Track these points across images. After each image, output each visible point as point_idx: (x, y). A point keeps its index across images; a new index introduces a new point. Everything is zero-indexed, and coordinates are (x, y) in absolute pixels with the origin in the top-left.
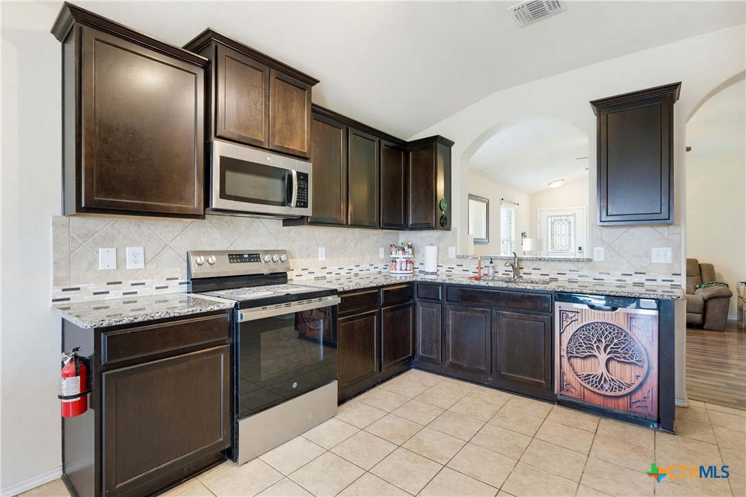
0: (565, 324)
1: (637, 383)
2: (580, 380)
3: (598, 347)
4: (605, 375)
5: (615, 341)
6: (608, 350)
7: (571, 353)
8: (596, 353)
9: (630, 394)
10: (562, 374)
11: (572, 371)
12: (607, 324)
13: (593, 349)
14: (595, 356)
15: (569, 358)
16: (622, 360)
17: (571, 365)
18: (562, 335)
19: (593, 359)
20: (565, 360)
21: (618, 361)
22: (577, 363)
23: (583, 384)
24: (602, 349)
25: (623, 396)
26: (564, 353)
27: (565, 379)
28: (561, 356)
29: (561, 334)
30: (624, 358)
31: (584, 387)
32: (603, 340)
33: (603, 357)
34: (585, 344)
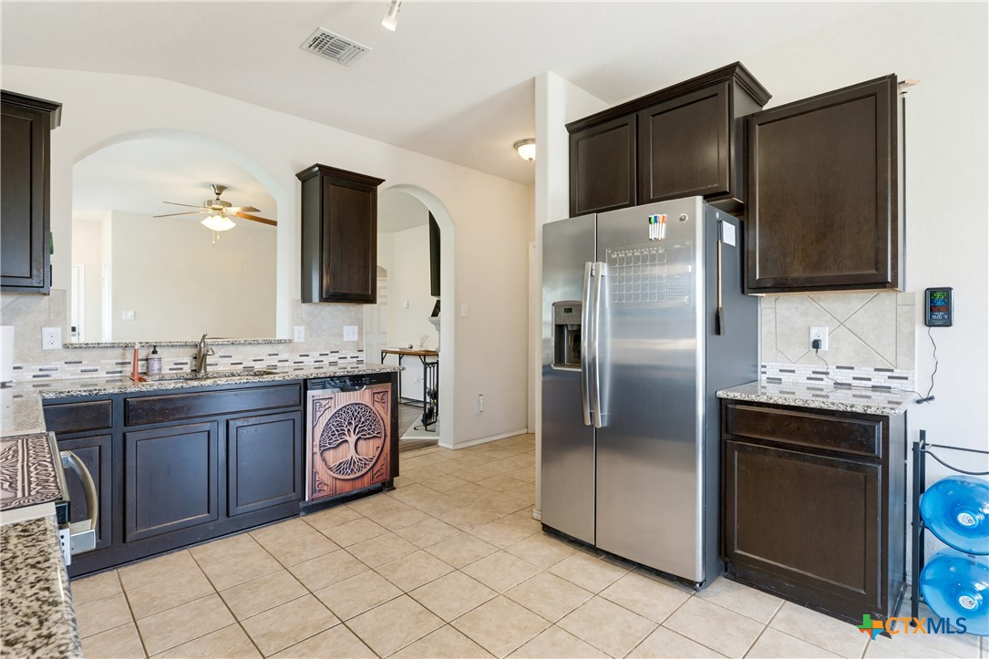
0: (318, 414)
1: (377, 454)
2: (332, 473)
3: (349, 430)
4: (354, 458)
5: (363, 419)
6: (357, 430)
7: (324, 446)
8: (347, 438)
9: (372, 467)
10: (314, 474)
11: (325, 466)
12: (356, 404)
13: (344, 434)
14: (346, 441)
15: (322, 454)
16: (368, 436)
17: (324, 460)
18: (315, 429)
19: (344, 445)
20: (318, 457)
21: (365, 439)
22: (330, 455)
23: (335, 476)
24: (352, 431)
25: (367, 472)
26: (316, 449)
27: (317, 479)
28: (313, 454)
29: (313, 428)
30: (369, 434)
31: (336, 479)
32: (353, 422)
33: (352, 439)
34: (337, 431)
